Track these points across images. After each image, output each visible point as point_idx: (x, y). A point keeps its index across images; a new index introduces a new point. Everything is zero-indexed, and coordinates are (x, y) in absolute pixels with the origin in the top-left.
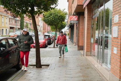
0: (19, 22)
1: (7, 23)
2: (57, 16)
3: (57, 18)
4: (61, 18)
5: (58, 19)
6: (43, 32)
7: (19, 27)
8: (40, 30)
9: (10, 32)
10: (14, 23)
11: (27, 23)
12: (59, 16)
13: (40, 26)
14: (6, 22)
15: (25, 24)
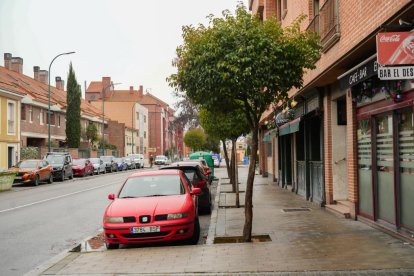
0: (64, 120)
1: (11, 123)
2: (267, 54)
3: (264, 64)
4: (286, 67)
5: (274, 71)
6: (150, 153)
7: (63, 138)
8: (138, 148)
9: (24, 156)
10: (42, 124)
11: (91, 122)
12: (277, 54)
13: (137, 131)
14: (8, 118)
15: (84, 126)
